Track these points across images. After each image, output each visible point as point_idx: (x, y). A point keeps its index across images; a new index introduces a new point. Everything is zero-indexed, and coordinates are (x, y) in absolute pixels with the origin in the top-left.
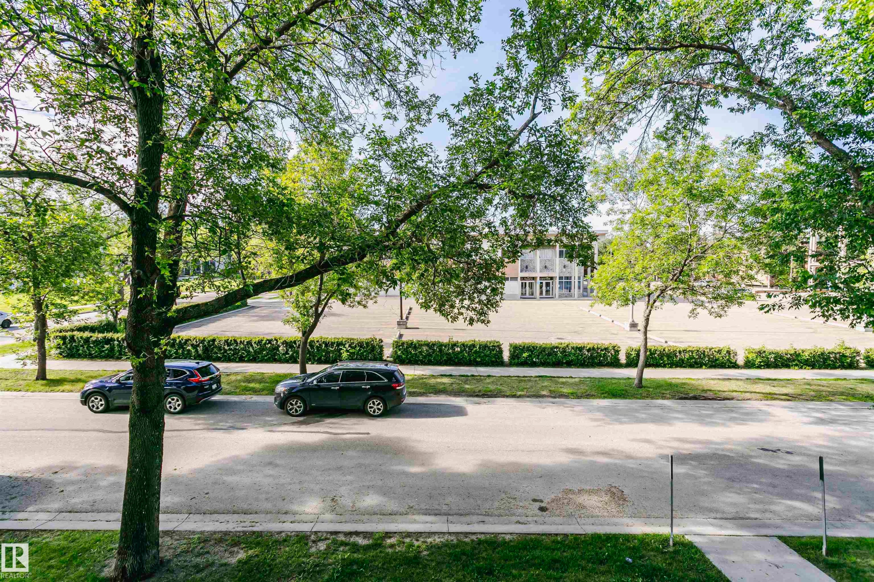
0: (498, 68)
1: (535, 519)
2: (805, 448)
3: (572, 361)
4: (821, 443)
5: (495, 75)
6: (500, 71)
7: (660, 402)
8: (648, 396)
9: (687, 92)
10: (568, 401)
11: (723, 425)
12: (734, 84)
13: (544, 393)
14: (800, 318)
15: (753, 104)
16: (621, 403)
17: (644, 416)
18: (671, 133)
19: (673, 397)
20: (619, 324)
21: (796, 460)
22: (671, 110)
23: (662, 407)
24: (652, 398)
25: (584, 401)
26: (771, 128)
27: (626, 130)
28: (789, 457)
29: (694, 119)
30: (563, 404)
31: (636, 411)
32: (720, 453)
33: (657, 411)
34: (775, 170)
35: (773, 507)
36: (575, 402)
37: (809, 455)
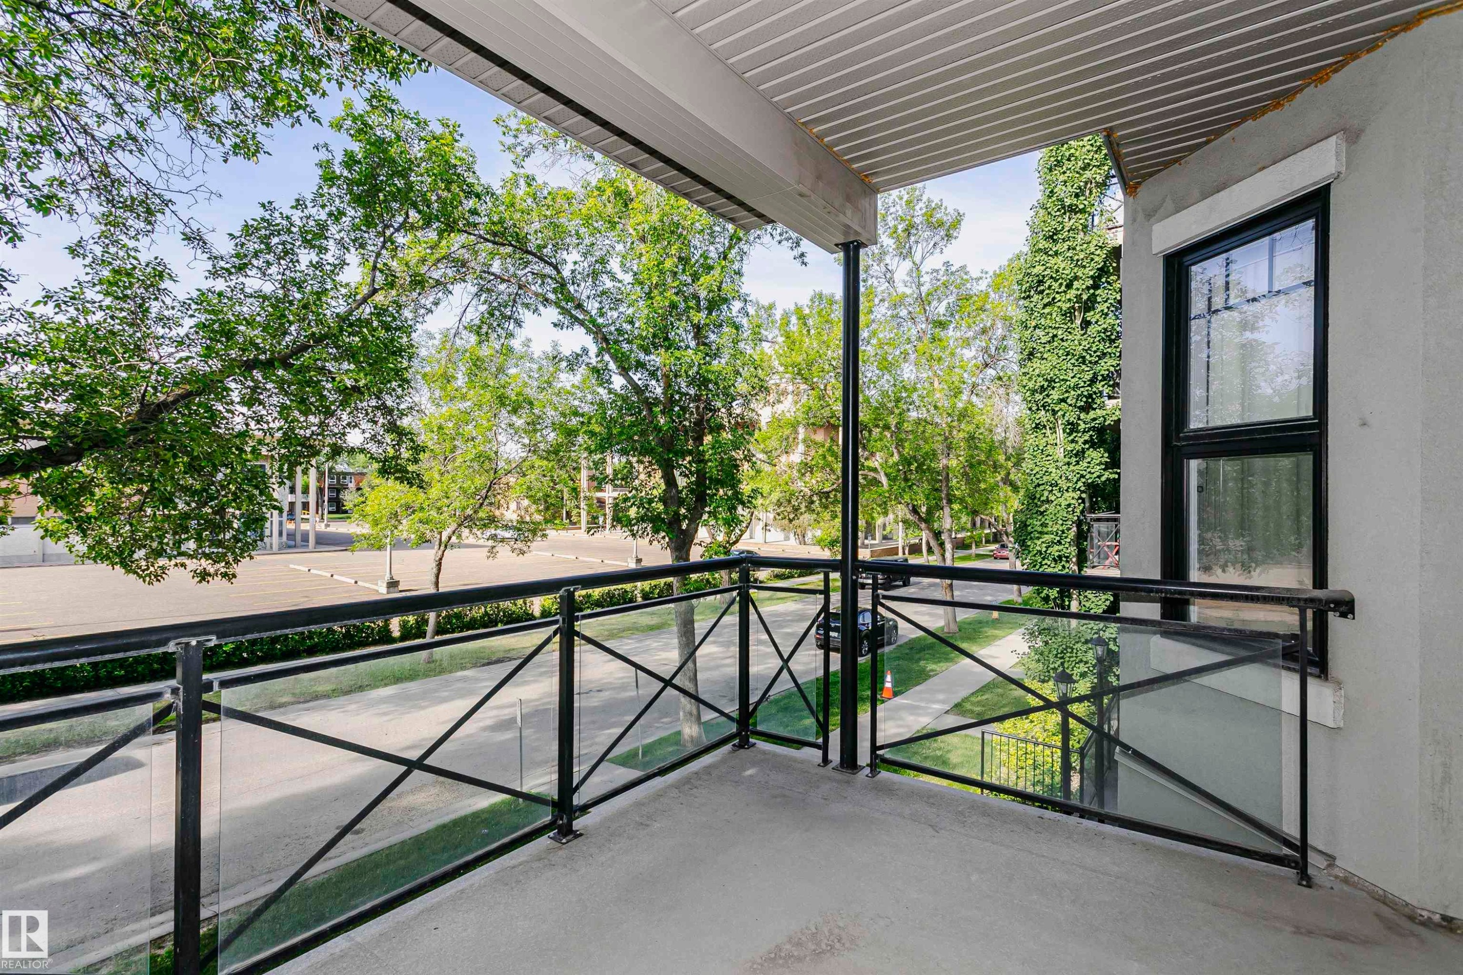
0: (298, 200)
1: (351, 845)
2: (611, 683)
3: (316, 645)
4: (621, 675)
5: (292, 207)
6: (299, 204)
7: (460, 674)
8: (442, 671)
9: (502, 287)
10: (334, 702)
11: (535, 681)
12: (552, 296)
13: (284, 700)
14: (581, 558)
15: (572, 324)
16: (412, 687)
17: (446, 694)
18: (485, 329)
19: (474, 666)
20: (367, 585)
21: (606, 695)
22: (486, 301)
23: (464, 679)
24: (451, 672)
25: (357, 696)
26: (585, 351)
27: (430, 311)
28: (601, 694)
29: (510, 318)
30: (323, 707)
31: (436, 691)
32: (541, 708)
33: (459, 685)
34: (573, 386)
35: (597, 740)
36: (343, 700)
37: (614, 689)
